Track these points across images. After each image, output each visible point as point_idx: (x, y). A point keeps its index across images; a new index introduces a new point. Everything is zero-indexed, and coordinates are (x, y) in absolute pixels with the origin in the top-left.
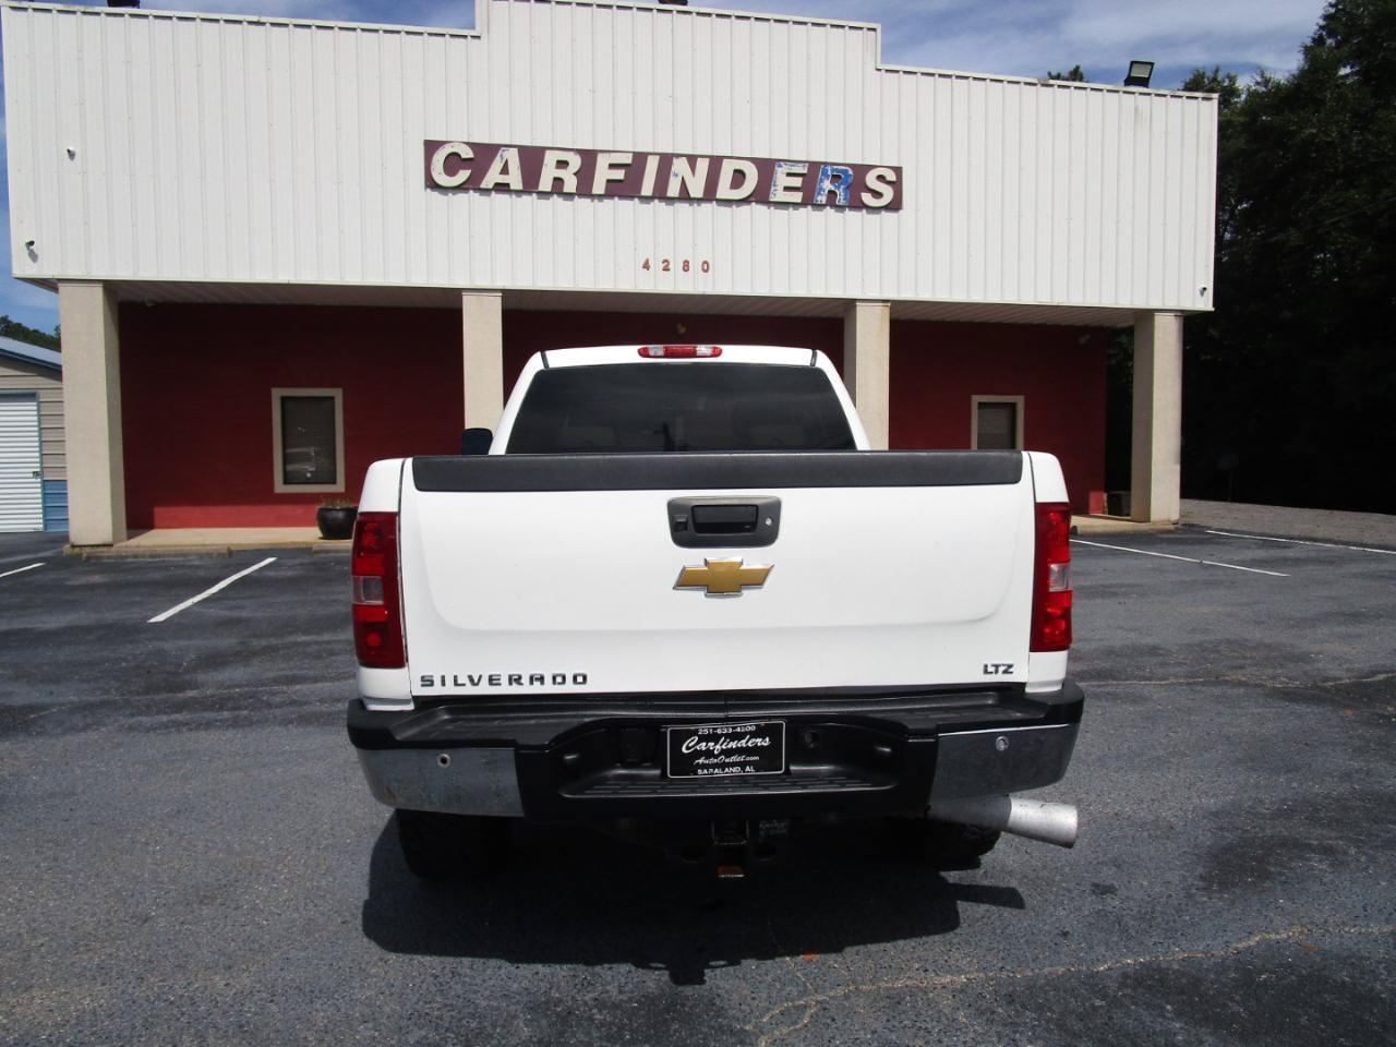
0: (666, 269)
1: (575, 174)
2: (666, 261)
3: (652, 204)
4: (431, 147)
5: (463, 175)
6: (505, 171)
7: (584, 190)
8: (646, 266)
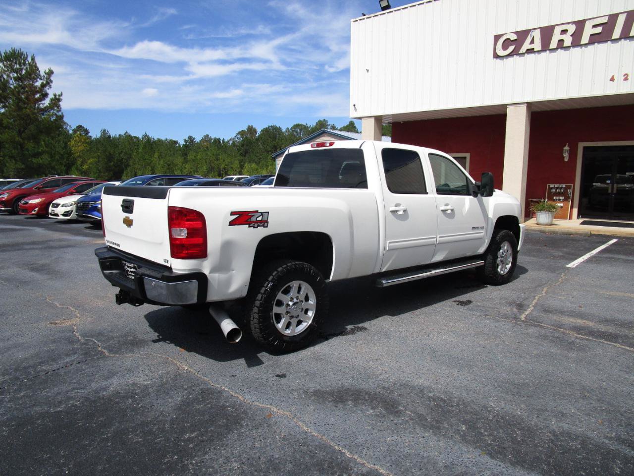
0: (626, 79)
1: (571, 36)
2: (626, 74)
3: (620, 42)
4: (497, 38)
5: (511, 48)
6: (532, 42)
7: (576, 43)
8: (612, 79)
